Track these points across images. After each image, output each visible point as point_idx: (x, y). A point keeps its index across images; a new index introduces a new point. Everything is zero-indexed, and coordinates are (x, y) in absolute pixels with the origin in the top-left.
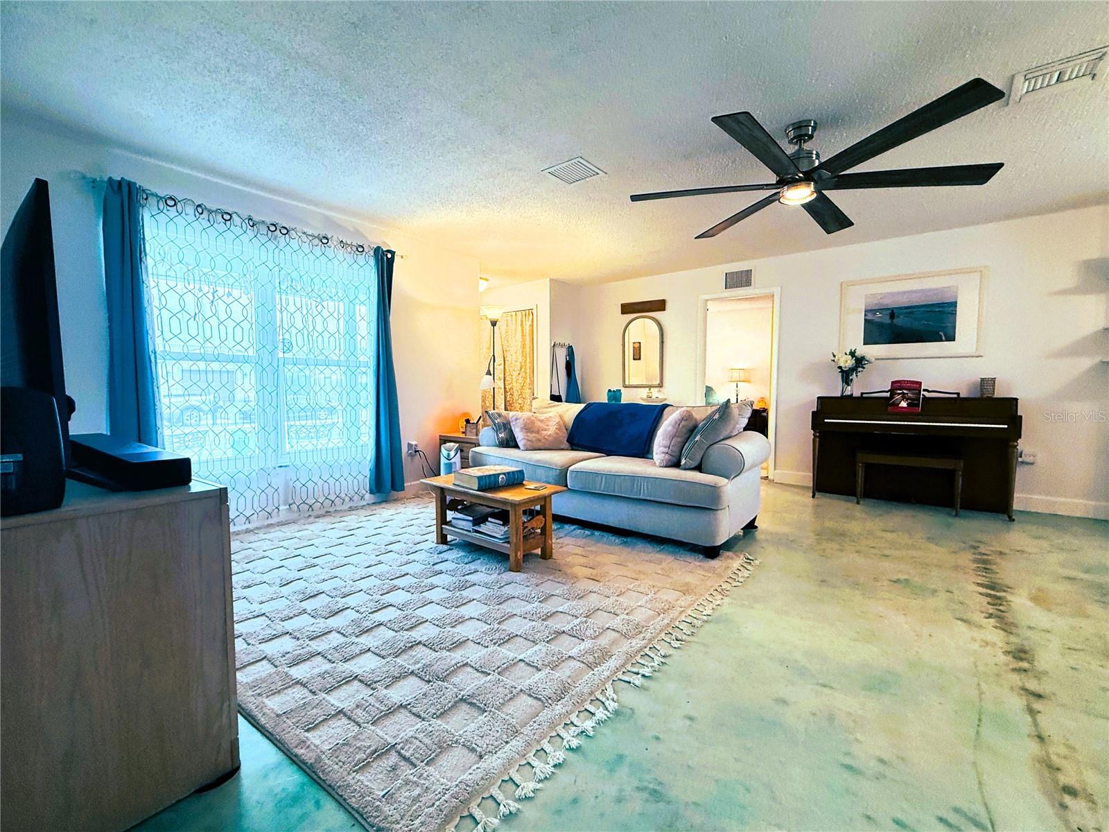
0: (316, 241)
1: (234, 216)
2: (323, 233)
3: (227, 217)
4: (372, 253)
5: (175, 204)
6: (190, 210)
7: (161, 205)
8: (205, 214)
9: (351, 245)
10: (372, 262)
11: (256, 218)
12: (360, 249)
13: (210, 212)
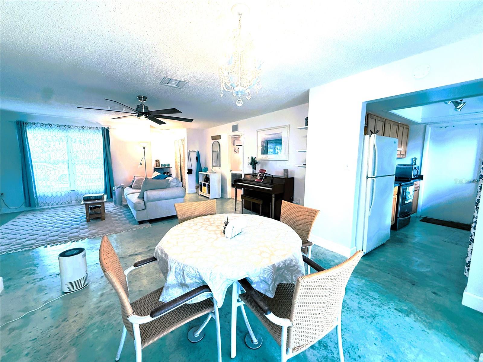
0: (81, 128)
1: (52, 125)
2: (83, 126)
3: (50, 125)
4: (101, 129)
5: (35, 124)
6: (39, 125)
7: (32, 125)
8: (44, 125)
9: (94, 128)
10: (101, 132)
11: (60, 124)
12: (97, 128)
13: (46, 125)
